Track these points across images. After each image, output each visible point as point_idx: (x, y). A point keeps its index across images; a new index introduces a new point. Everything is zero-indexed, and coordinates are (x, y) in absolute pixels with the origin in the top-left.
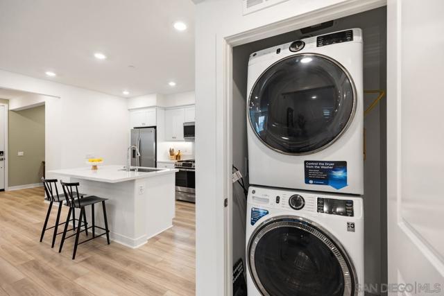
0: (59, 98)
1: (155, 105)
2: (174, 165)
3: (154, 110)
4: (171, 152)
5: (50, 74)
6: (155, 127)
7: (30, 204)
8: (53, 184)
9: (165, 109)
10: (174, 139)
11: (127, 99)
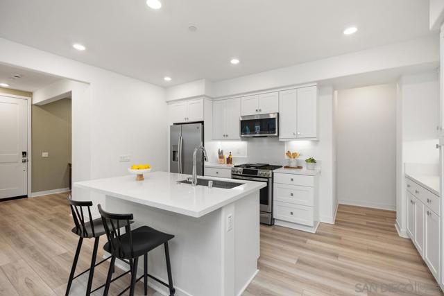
0: (89, 84)
1: (203, 94)
2: (230, 171)
3: (201, 100)
4: (221, 154)
5: (79, 47)
6: (202, 122)
7: (53, 217)
8: (85, 208)
9: (213, 99)
10: (226, 137)
11: (166, 88)
